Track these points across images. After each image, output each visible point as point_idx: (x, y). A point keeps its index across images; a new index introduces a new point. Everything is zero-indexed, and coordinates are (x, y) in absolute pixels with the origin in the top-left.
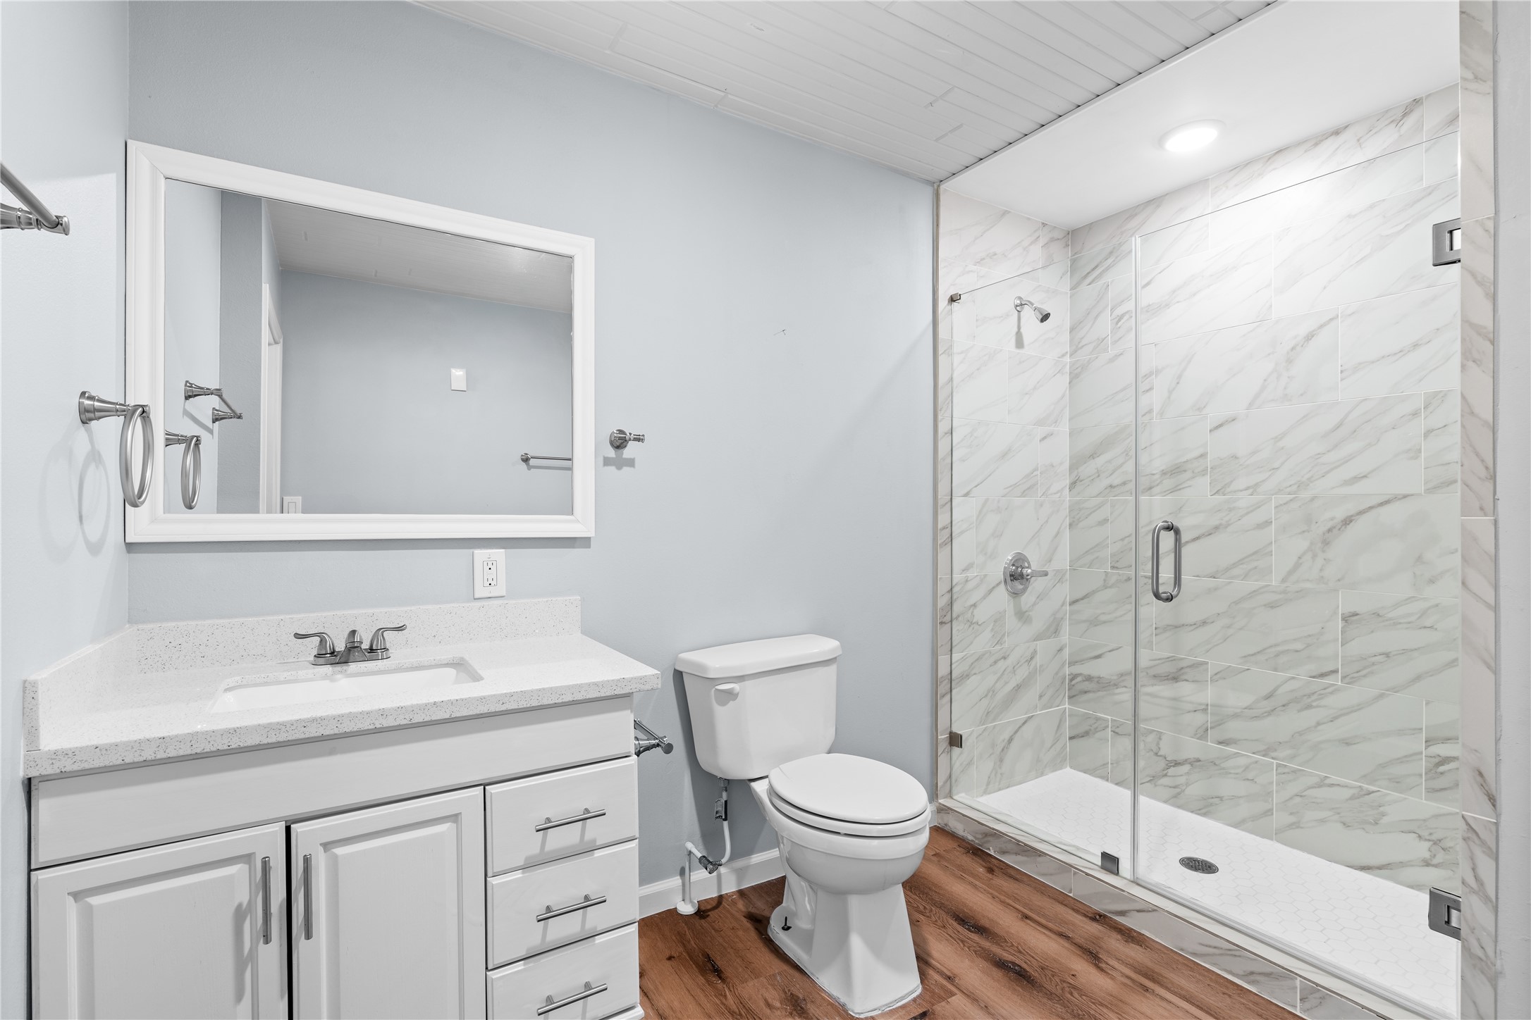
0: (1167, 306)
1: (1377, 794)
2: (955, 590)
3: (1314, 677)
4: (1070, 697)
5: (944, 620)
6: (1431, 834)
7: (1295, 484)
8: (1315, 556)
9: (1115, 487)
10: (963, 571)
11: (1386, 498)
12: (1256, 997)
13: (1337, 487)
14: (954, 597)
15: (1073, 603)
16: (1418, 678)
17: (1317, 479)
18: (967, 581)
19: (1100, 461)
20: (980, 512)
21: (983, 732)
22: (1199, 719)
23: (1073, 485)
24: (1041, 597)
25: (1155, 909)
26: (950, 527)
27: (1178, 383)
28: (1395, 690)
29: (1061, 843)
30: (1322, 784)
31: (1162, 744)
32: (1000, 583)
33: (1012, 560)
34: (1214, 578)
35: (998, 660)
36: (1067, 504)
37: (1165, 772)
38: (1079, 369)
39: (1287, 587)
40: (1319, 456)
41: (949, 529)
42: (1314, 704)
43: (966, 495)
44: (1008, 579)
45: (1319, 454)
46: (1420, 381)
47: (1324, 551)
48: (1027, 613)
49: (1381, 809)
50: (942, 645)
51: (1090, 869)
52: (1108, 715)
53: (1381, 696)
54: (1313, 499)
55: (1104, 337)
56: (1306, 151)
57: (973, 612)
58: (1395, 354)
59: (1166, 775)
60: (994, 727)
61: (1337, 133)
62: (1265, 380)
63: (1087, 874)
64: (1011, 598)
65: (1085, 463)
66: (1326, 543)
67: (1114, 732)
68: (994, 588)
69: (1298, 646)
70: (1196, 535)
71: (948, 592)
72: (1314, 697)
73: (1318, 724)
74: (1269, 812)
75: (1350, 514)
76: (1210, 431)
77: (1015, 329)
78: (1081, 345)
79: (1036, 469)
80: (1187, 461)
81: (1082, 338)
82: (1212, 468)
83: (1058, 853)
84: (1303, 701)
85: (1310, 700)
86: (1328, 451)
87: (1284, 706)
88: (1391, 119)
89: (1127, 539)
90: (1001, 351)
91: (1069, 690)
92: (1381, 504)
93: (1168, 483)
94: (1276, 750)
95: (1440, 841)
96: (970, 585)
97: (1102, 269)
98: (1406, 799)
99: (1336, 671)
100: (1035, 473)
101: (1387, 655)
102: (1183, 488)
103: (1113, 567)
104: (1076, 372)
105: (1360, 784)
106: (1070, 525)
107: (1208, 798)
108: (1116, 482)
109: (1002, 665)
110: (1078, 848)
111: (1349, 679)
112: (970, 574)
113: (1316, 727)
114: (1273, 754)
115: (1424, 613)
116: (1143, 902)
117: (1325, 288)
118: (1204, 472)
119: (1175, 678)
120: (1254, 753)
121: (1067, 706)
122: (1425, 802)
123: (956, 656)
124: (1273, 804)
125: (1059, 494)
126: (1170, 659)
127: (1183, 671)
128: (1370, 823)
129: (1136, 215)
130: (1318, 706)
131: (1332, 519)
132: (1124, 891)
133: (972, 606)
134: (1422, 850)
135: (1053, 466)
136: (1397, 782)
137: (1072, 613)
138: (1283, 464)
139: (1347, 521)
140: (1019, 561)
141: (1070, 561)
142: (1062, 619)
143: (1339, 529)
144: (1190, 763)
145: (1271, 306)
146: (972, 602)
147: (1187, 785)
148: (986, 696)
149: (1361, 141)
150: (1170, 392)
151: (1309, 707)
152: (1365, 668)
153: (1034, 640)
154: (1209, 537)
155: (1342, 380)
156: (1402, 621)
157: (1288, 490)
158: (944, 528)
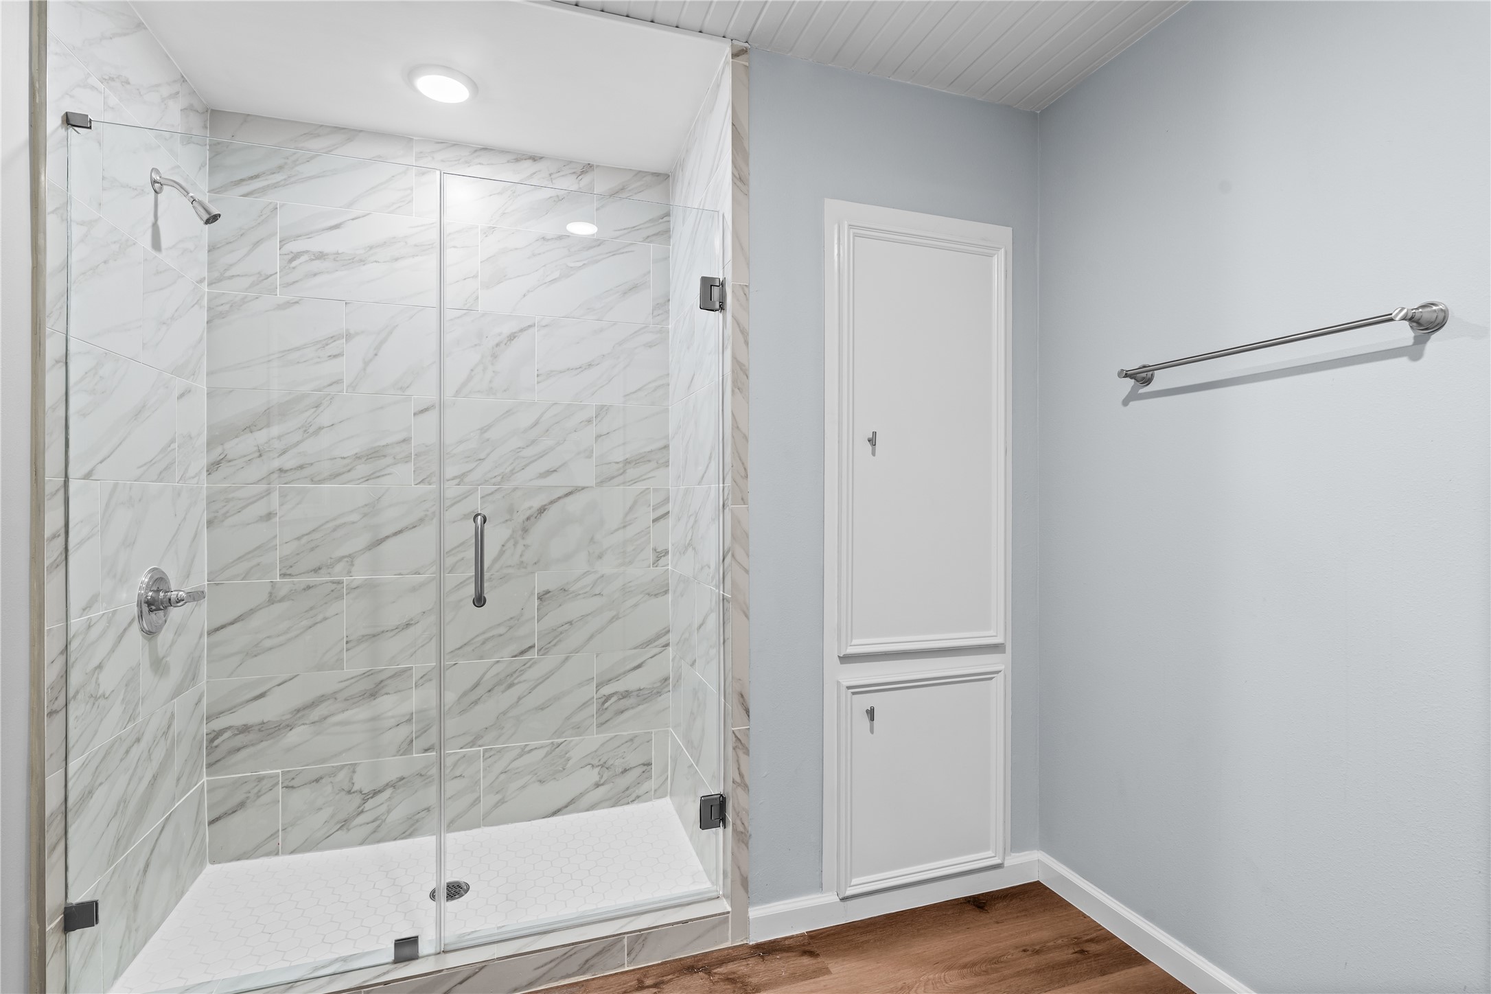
0: (362, 261)
1: (565, 743)
2: (74, 646)
3: (515, 656)
4: (209, 766)
5: (55, 707)
6: (600, 760)
7: (499, 475)
8: (515, 545)
9: (286, 471)
10: (84, 610)
11: (569, 490)
12: (595, 982)
13: (534, 479)
14: (72, 659)
15: (212, 632)
16: (591, 637)
17: (518, 472)
18: (89, 627)
19: (261, 437)
20: (107, 505)
21: (111, 878)
22: (403, 731)
23: (213, 467)
24: (178, 633)
25: (482, 966)
26: (63, 535)
27: (376, 355)
28: (577, 651)
29: (316, 969)
30: (524, 752)
31: (356, 778)
32: (133, 620)
33: (148, 582)
34: (419, 574)
35: (130, 747)
36: (204, 492)
37: (361, 809)
38: (227, 307)
39: (492, 575)
40: (519, 450)
41: (61, 539)
42: (516, 681)
43: (88, 476)
44: (145, 608)
45: (519, 448)
46: (593, 394)
47: (523, 538)
48: (164, 661)
49: (567, 755)
50: (51, 755)
51: (384, 974)
52: (277, 769)
53: (567, 659)
54: (515, 489)
55: (269, 273)
56: (508, 162)
57: (97, 678)
58: (576, 369)
59: (362, 812)
60: (126, 858)
61: (534, 158)
62: (472, 370)
63: (386, 983)
64: (146, 641)
65: (237, 437)
66: (525, 530)
67: (286, 787)
68: (125, 630)
69: (502, 630)
70: (398, 528)
71: (62, 653)
72: (515, 676)
73: (520, 699)
74: (477, 800)
75: (544, 504)
76: (414, 414)
77: (151, 219)
78: (228, 274)
79: (173, 441)
80: (387, 445)
81: (231, 265)
82: (416, 455)
83: (329, 983)
84: (507, 681)
85: (512, 679)
86: (527, 446)
87: (489, 691)
88: (573, 171)
89: (306, 537)
90: (134, 244)
91: (207, 755)
92: (567, 495)
93: (362, 469)
94: (482, 737)
95: (605, 763)
96: (95, 633)
97: (265, 183)
98: (584, 739)
99: (533, 646)
100: (172, 446)
101: (570, 623)
102: (383, 476)
103: (283, 575)
104: (220, 308)
105: (551, 741)
106: (210, 523)
107: (414, 816)
108: (287, 466)
109: (136, 751)
110: (345, 959)
111: (544, 651)
112: (94, 615)
113: (518, 702)
114: (480, 742)
115: (595, 584)
116: (465, 968)
117: (524, 296)
118: (407, 459)
119: (373, 694)
120: (461, 748)
121: (205, 779)
122: (595, 736)
123: (73, 765)
124: (480, 792)
125: (196, 479)
126: (366, 675)
127: (382, 685)
128: (560, 771)
129: (318, 136)
130: (519, 682)
131: (530, 508)
132: (442, 971)
133: (96, 668)
134: (593, 775)
135: (191, 438)
136: (578, 728)
137: (211, 647)
138: (488, 455)
139: (542, 510)
140: (159, 580)
141: (208, 574)
142: (200, 657)
143: (536, 518)
144: (392, 786)
145: (477, 298)
146: (95, 662)
147: (389, 811)
148: (116, 813)
149: (553, 176)
150: (366, 363)
151: (511, 685)
152: (555, 638)
153: (172, 700)
154: (413, 529)
155: (538, 383)
156: (580, 592)
157: (494, 480)
158: (54, 537)
